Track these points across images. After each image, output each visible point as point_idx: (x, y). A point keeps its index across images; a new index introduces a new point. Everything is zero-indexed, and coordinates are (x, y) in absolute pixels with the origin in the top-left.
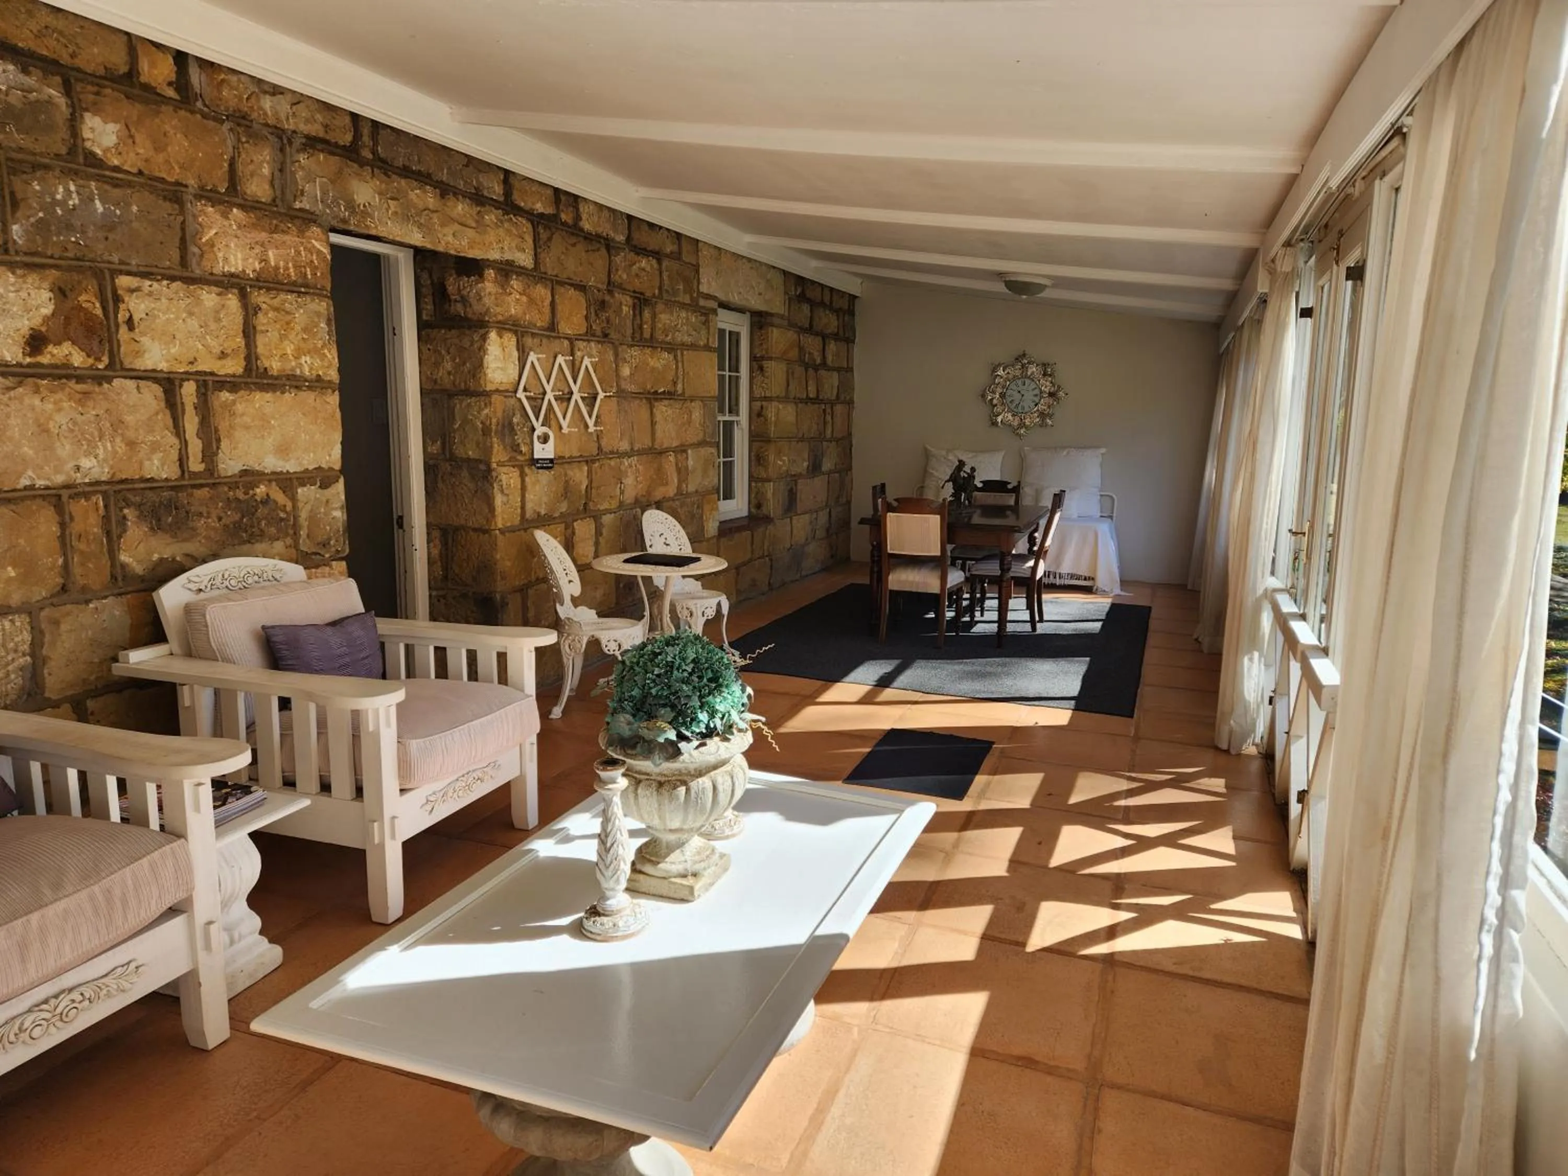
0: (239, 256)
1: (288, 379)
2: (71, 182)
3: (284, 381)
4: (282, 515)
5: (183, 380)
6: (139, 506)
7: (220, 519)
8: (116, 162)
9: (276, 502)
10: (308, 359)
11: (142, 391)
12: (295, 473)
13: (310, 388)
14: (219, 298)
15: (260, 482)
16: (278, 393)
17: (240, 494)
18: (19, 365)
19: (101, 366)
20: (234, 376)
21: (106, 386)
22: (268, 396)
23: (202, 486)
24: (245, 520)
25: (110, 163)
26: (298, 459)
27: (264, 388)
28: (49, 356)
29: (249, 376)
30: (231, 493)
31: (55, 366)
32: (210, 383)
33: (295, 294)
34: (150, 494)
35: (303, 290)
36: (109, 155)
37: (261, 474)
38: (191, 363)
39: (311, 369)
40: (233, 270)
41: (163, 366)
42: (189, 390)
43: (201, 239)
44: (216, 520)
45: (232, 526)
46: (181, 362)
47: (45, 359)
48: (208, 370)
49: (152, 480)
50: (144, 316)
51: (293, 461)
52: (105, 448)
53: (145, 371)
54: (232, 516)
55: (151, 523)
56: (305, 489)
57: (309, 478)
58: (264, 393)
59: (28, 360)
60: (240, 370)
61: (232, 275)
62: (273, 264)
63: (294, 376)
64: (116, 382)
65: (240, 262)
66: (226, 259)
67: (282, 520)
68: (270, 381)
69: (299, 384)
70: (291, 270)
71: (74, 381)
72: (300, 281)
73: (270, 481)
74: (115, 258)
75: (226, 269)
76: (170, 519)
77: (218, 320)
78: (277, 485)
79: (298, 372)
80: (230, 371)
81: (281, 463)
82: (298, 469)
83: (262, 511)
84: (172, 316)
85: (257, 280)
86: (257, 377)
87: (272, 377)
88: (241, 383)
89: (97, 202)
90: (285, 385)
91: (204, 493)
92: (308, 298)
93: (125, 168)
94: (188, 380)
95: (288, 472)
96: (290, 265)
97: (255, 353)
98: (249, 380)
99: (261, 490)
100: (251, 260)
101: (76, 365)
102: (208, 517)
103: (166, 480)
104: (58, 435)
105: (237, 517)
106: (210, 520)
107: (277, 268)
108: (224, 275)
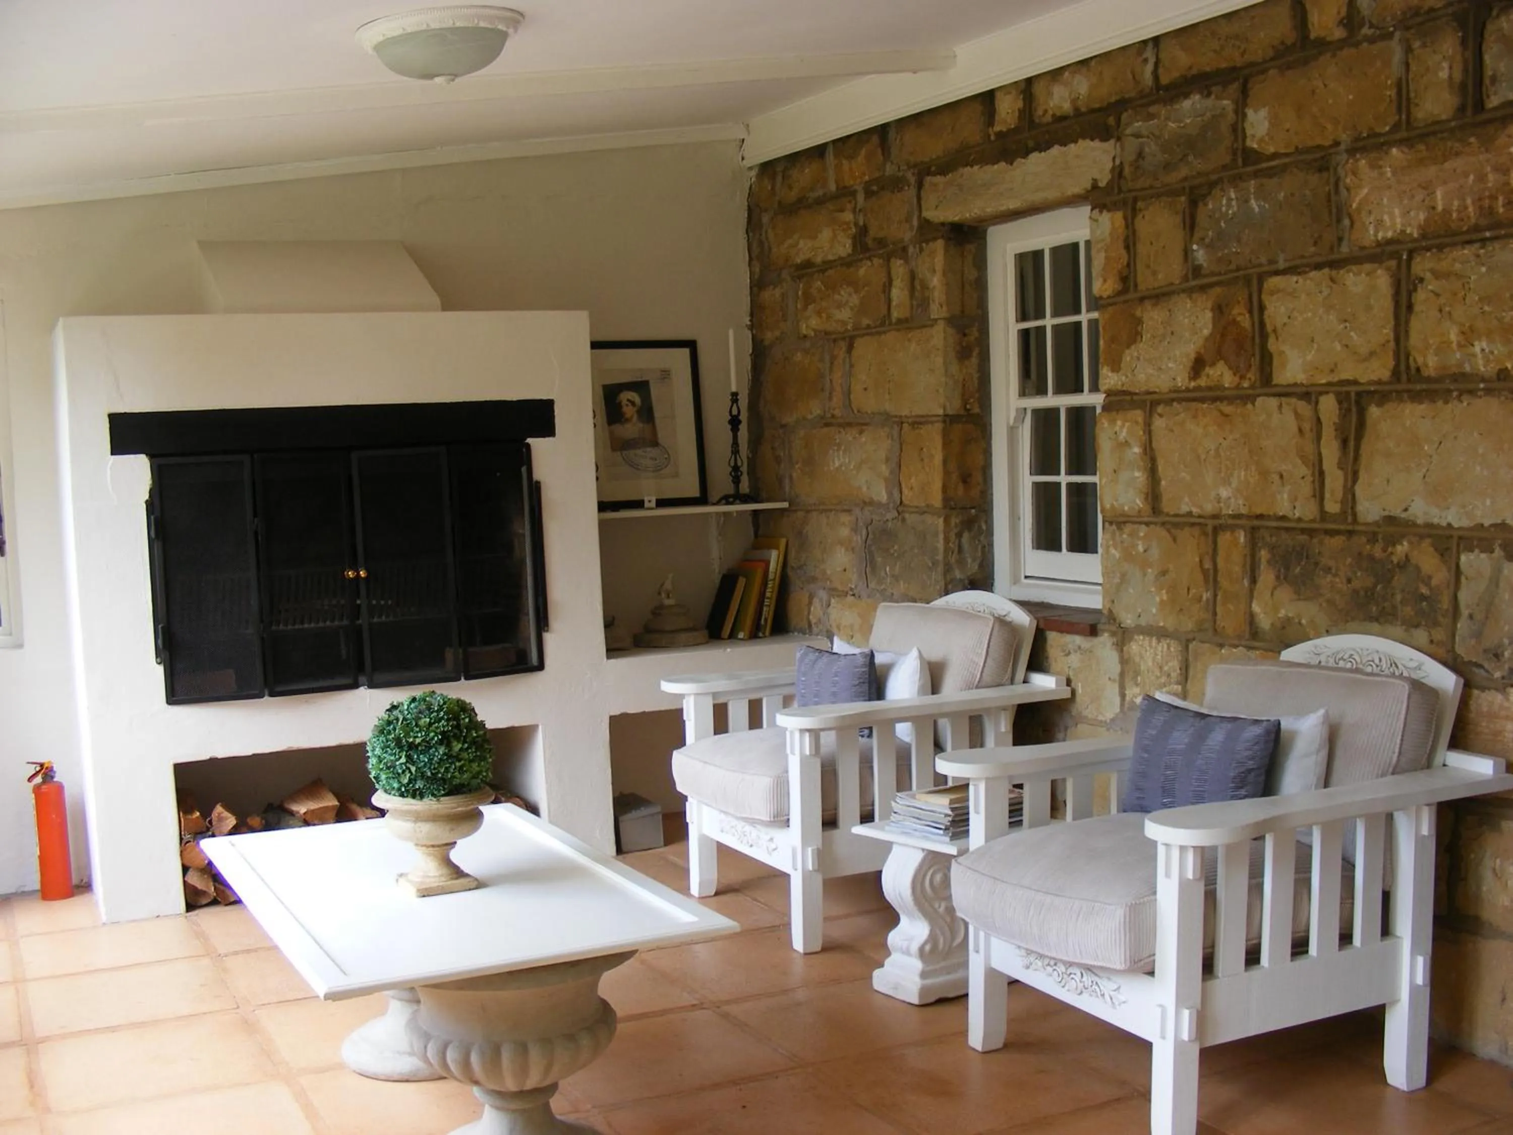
0: (1397, 211)
1: (1456, 381)
2: (1232, 190)
3: (1448, 385)
4: (1424, 590)
5: (1321, 393)
6: (1273, 548)
7: (1349, 581)
8: (1272, 150)
9: (1418, 569)
10: (1484, 344)
11: (1283, 411)
12: (1460, 529)
13: (1489, 391)
14: (1368, 278)
15: (1403, 536)
16: (1440, 403)
17: (1377, 552)
18: (1188, 390)
19: (1246, 384)
20: (1379, 382)
21: (1249, 406)
22: (1422, 408)
23: (1337, 532)
24: (1379, 587)
25: (1267, 153)
26: (1464, 507)
27: (1416, 397)
28: (1204, 378)
29: (1399, 380)
30: (1368, 547)
31: (1209, 388)
32: (1353, 395)
33: (1477, 245)
34: (1284, 535)
35: (1488, 234)
36: (1263, 145)
37: (1410, 524)
38: (1332, 371)
39: (1487, 362)
40: (1390, 234)
41: (1301, 378)
42: (1328, 405)
43: (1351, 206)
44: (1344, 581)
45: (1362, 593)
46: (1322, 371)
47: (1202, 382)
48: (1351, 378)
49: (1283, 518)
50: (1286, 320)
51: (1453, 510)
52: (1239, 477)
53: (1289, 386)
54: (1362, 580)
55: (1279, 571)
56: (1472, 556)
57: (1480, 539)
58: (1415, 404)
59: (1193, 384)
60: (1385, 374)
61: (1389, 242)
62: (1440, 208)
63: (1464, 375)
64: (1259, 400)
65: (1398, 220)
66: (1379, 223)
67: (1423, 598)
68: (1424, 386)
69: (1471, 386)
70: (1471, 209)
71: (1225, 403)
72: (1483, 222)
73: (1422, 537)
74: (1263, 260)
75: (1380, 235)
76: (1298, 570)
77: (1369, 308)
78: (1433, 545)
79: (1467, 368)
80: (1374, 377)
81: (1435, 511)
82: (1465, 523)
83: (1399, 580)
84: (1310, 314)
85: (1424, 236)
86: (1409, 380)
87: (1429, 380)
88: (1391, 392)
89: (1253, 202)
90: (1450, 391)
91: (1337, 542)
92: (1497, 245)
93: (1283, 151)
94: (1327, 393)
95: (1449, 525)
96: (1469, 201)
97: (1406, 347)
98: (1399, 387)
99: (1402, 549)
100: (1412, 213)
101: (1226, 385)
102: (1336, 575)
103: (1300, 520)
104: (1205, 460)
105: (1369, 582)
106: (1337, 580)
107: (1447, 212)
108: (1379, 244)
